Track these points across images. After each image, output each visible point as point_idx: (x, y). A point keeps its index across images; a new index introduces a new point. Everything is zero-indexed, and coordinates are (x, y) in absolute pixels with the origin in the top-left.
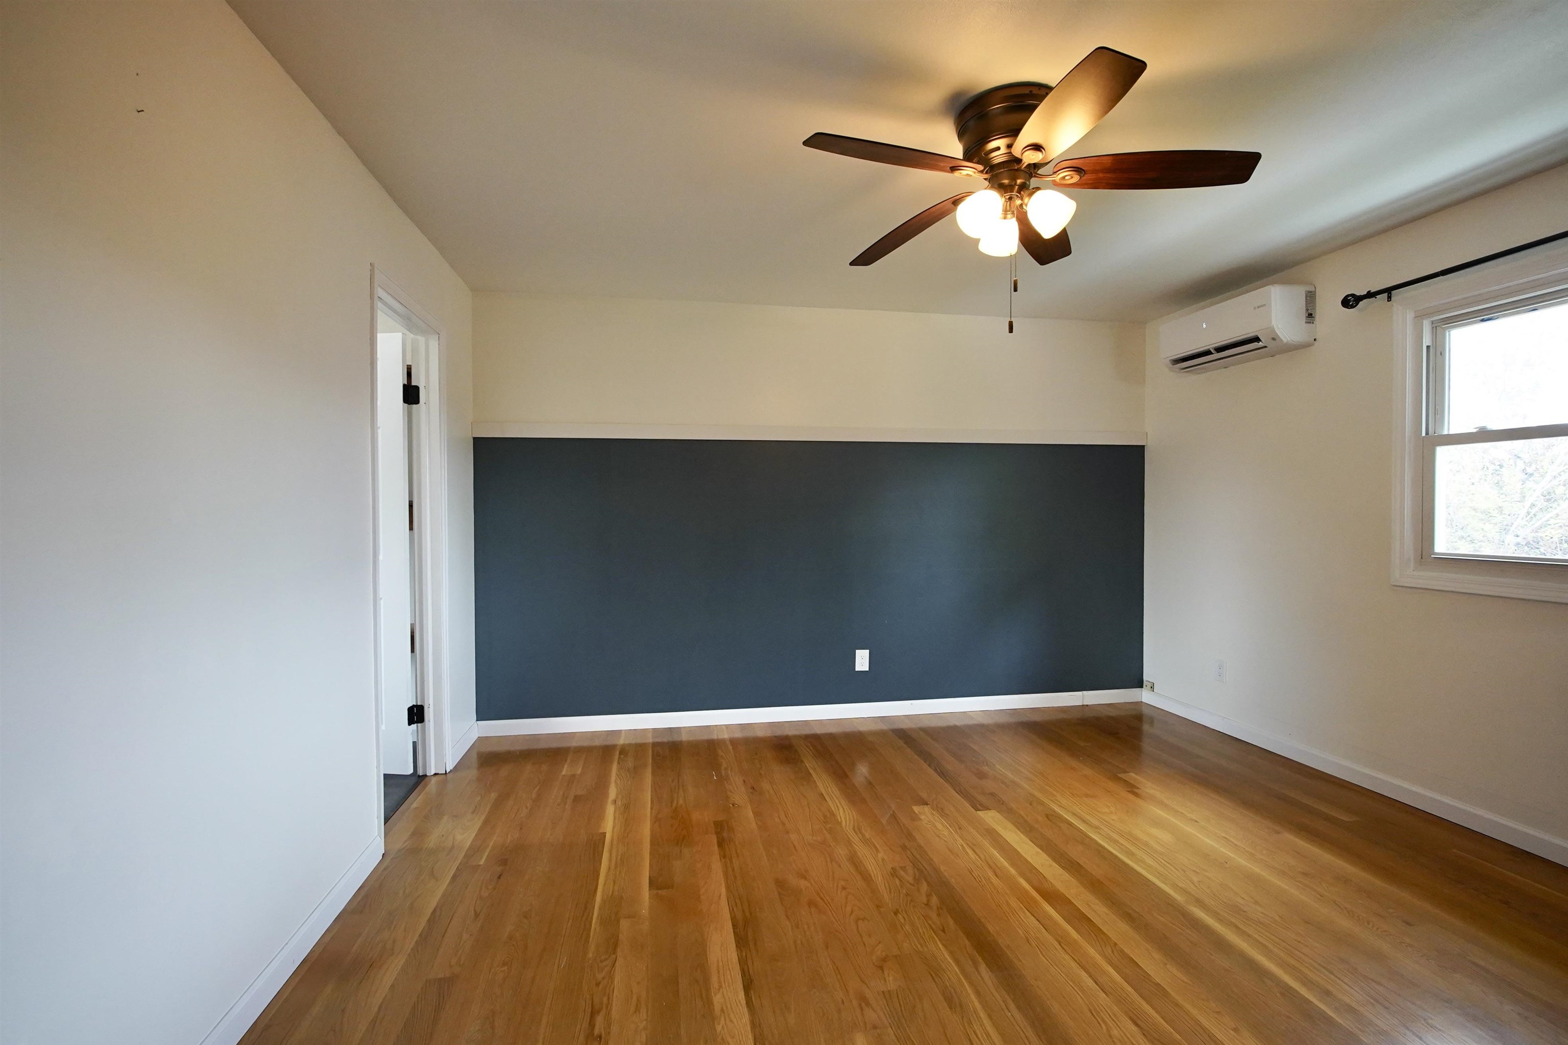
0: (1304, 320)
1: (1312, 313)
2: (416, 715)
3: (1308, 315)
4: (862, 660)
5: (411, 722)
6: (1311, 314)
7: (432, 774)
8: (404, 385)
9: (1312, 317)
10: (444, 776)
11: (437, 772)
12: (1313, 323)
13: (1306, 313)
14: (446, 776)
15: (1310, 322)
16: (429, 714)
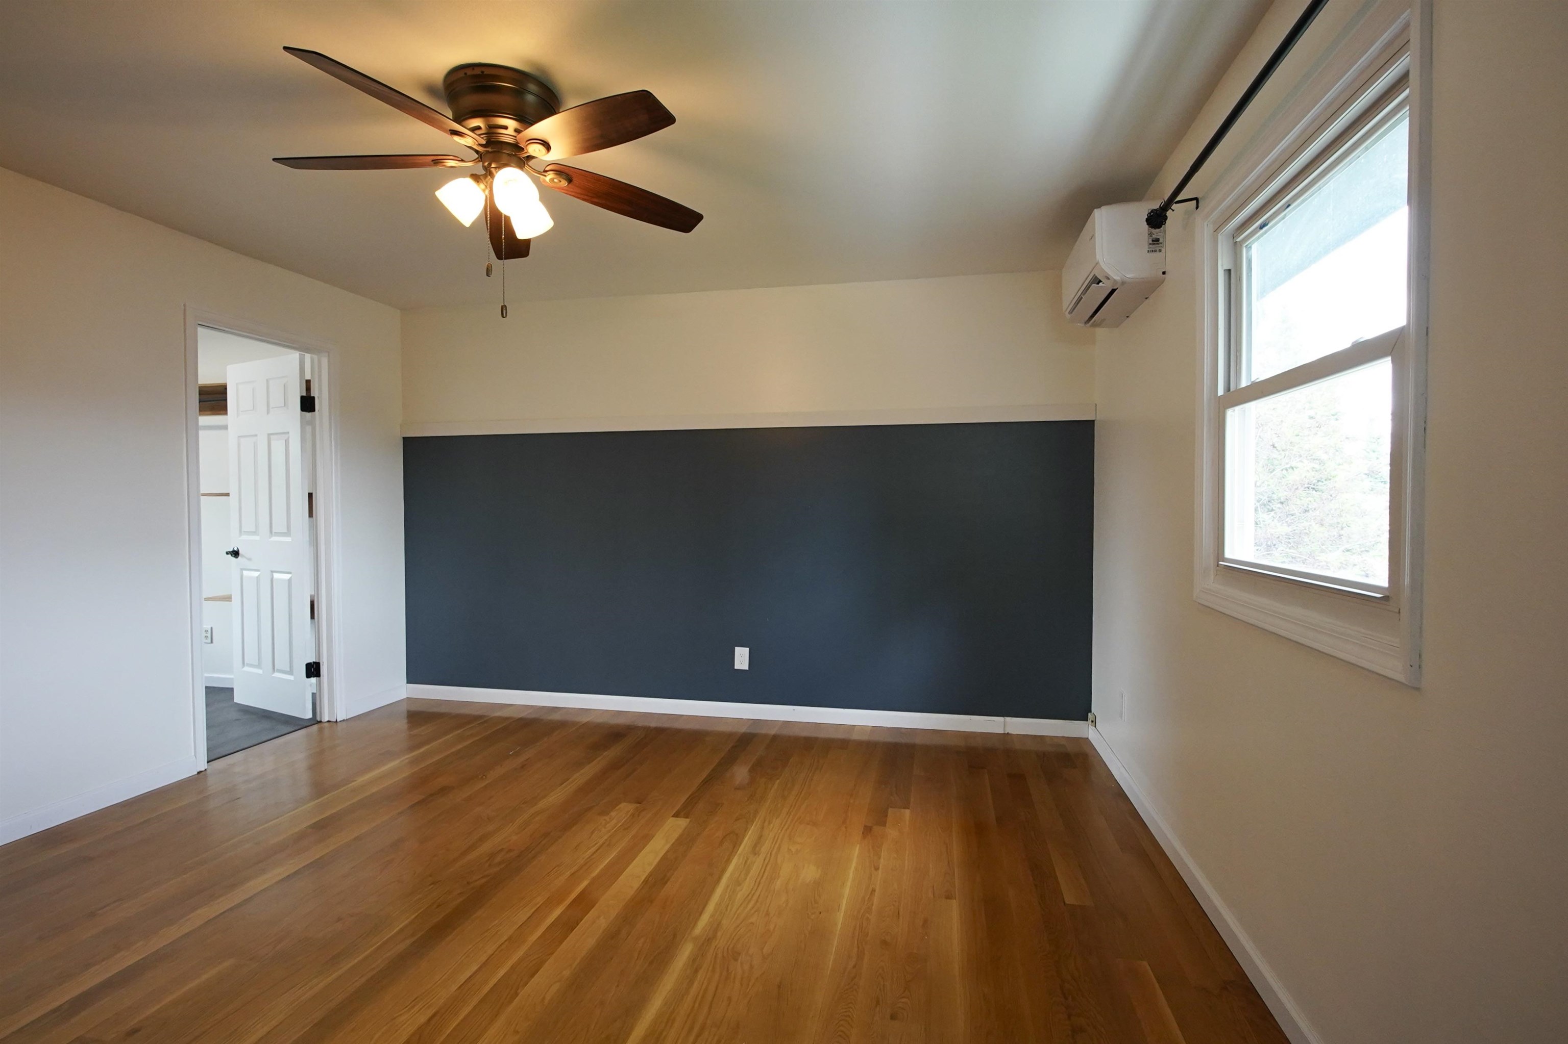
0: (1146, 248)
1: (1158, 237)
2: (313, 670)
3: (1153, 241)
4: (742, 658)
5: (309, 675)
6: (1158, 240)
7: (326, 721)
8: (302, 398)
9: (1158, 244)
10: (335, 724)
11: (330, 720)
12: (1160, 251)
13: (1148, 239)
14: (337, 724)
15: (1155, 251)
16: (324, 670)
